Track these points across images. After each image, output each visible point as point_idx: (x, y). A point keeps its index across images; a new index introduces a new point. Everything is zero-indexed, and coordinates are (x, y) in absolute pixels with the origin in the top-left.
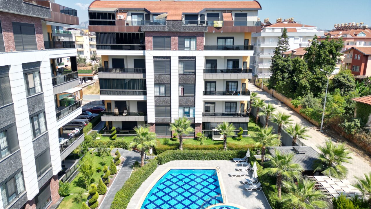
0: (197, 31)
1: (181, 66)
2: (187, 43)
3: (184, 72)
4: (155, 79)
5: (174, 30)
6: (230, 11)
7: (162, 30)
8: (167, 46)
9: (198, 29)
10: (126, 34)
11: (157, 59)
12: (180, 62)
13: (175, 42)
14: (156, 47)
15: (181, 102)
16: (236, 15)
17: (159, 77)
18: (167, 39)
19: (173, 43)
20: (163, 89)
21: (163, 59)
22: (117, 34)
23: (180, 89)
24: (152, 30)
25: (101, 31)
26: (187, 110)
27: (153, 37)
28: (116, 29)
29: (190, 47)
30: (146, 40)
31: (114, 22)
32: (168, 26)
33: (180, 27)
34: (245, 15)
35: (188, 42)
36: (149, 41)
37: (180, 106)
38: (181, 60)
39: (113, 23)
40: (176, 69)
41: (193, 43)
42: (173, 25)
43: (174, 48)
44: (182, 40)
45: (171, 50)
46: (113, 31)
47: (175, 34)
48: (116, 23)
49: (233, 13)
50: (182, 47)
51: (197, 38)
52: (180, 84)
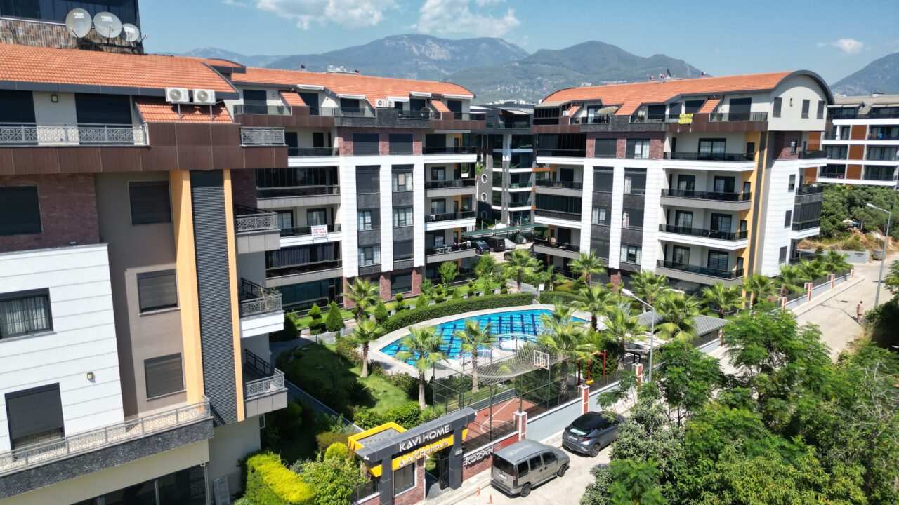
0: (648, 130)
1: (629, 182)
2: (638, 149)
3: (632, 192)
4: (593, 199)
5: (619, 130)
6: (721, 96)
7: (605, 130)
8: (611, 153)
9: (649, 127)
10: (568, 135)
11: (599, 171)
12: (626, 176)
13: (621, 146)
14: (599, 153)
15: (624, 237)
16: (732, 102)
17: (598, 196)
18: (611, 142)
19: (619, 147)
20: (603, 216)
21: (606, 171)
22: (560, 135)
23: (625, 217)
24: (593, 130)
25: (543, 132)
26: (632, 251)
27: (596, 139)
28: (558, 129)
29: (641, 154)
30: (587, 143)
31: (558, 120)
32: (612, 124)
33: (626, 125)
34: (749, 102)
35: (640, 146)
36: (591, 144)
37: (623, 244)
38: (628, 172)
39: (556, 122)
40: (620, 186)
41: (647, 148)
42: (618, 122)
43: (620, 156)
44: (631, 143)
45: (615, 157)
46: (555, 132)
47: (622, 135)
48: (560, 122)
49: (728, 99)
50: (630, 154)
51: (652, 141)
52: (625, 210)
